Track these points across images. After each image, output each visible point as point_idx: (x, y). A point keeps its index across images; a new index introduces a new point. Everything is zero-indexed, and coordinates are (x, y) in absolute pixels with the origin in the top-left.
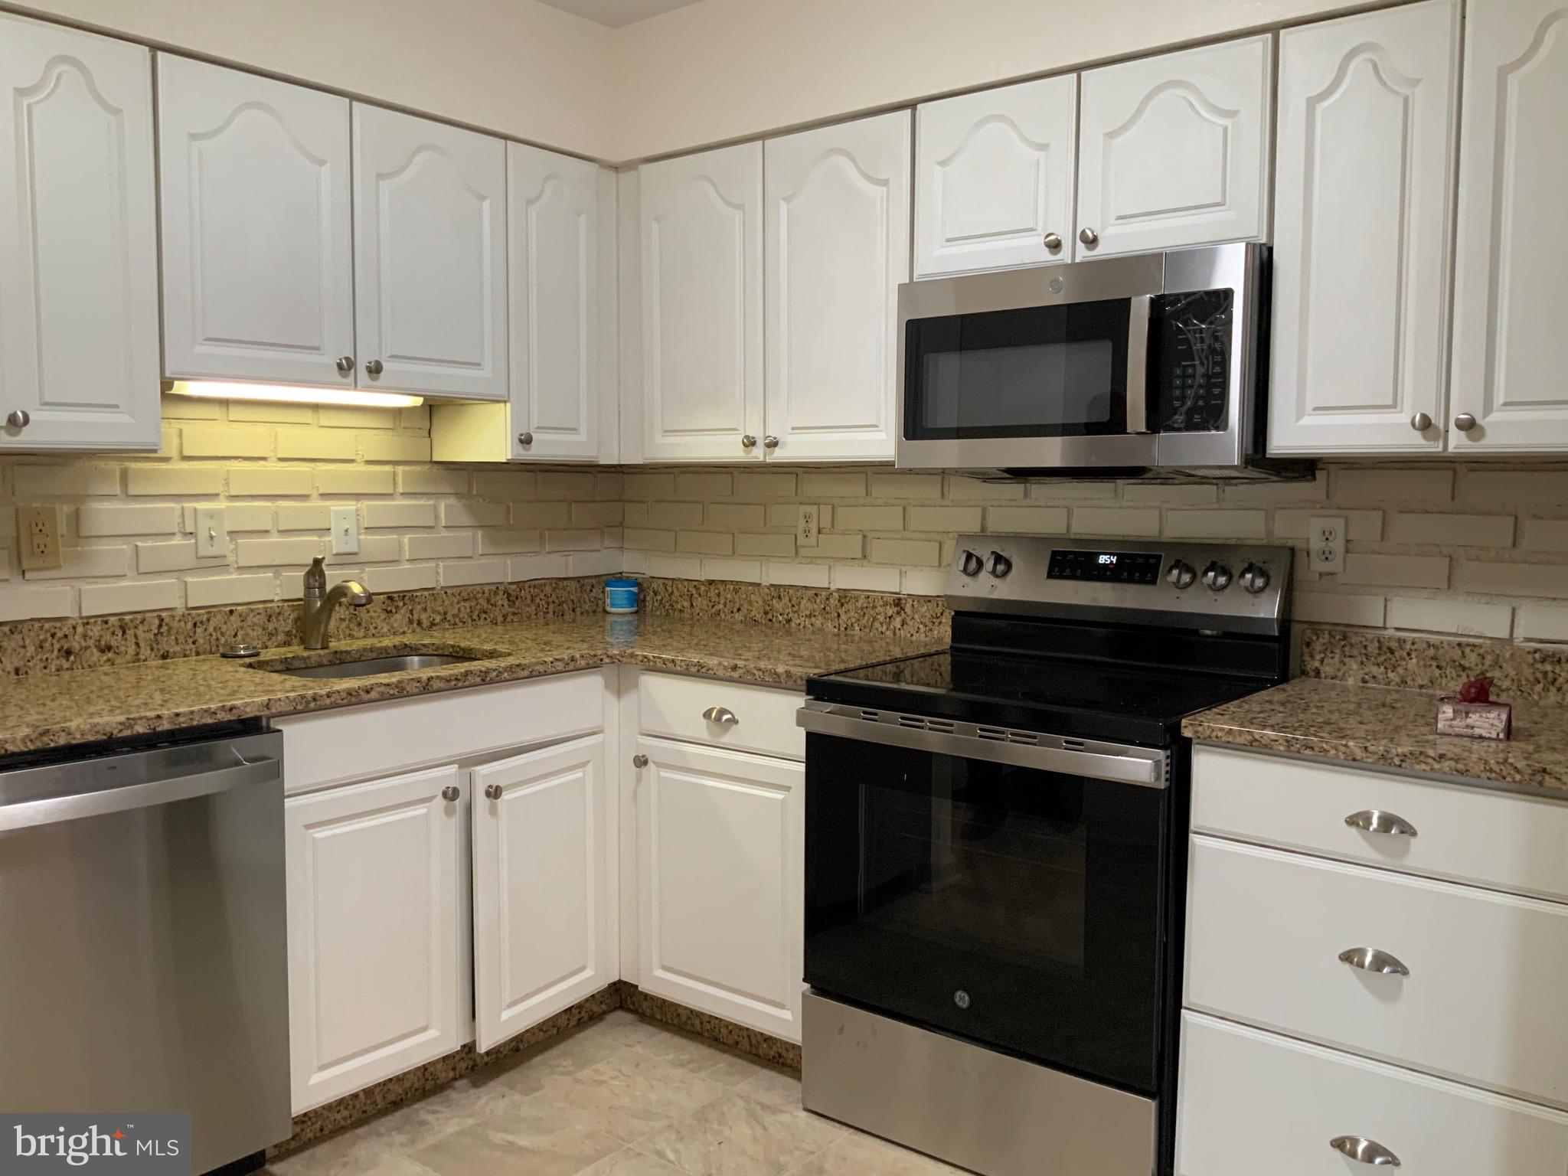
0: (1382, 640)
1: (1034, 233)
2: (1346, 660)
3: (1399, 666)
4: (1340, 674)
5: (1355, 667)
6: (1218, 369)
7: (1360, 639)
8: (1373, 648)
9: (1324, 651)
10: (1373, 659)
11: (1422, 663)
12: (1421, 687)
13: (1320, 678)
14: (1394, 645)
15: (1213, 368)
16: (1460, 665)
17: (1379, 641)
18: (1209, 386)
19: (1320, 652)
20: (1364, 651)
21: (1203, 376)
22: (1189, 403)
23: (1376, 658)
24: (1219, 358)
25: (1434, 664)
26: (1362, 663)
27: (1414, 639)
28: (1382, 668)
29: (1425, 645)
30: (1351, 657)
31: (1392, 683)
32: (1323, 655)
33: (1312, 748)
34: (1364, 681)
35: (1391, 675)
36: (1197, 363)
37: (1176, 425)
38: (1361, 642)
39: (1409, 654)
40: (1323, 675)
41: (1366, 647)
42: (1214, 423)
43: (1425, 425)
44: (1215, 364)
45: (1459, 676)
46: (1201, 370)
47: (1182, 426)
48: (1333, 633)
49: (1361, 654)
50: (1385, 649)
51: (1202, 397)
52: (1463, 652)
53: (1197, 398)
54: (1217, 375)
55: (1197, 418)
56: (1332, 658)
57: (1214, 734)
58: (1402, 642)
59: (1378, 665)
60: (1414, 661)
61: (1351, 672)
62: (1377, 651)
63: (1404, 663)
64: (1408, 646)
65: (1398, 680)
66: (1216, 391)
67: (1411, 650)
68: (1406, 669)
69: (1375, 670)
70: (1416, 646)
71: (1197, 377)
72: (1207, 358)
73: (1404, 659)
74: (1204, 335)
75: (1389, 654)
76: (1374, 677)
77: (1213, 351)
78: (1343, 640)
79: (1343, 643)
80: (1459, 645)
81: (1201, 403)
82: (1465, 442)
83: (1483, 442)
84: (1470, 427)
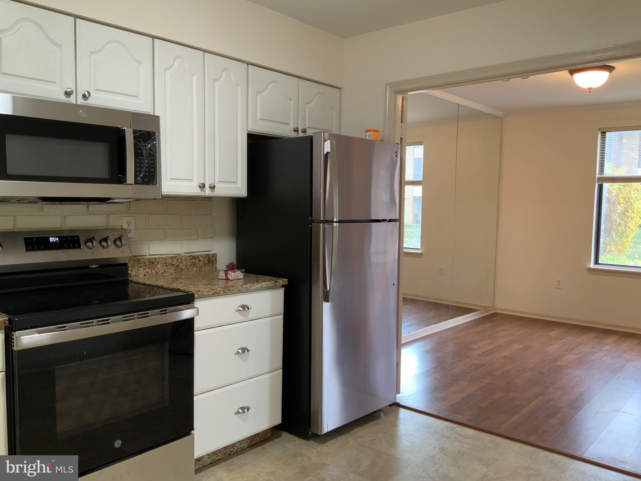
0: (150, 259)
1: (55, 84)
2: (139, 269)
3: (155, 267)
4: (137, 274)
5: (142, 270)
6: (152, 162)
7: (143, 260)
8: (147, 263)
9: (132, 267)
10: (147, 267)
11: (162, 265)
12: (162, 273)
13: (131, 277)
14: (153, 260)
15: (151, 161)
16: (172, 264)
17: (149, 260)
18: (149, 167)
19: (131, 267)
20: (144, 264)
21: (147, 163)
22: (143, 174)
23: (148, 266)
24: (152, 157)
25: (165, 265)
26: (144, 269)
27: (159, 257)
28: (150, 269)
29: (162, 259)
30: (141, 267)
31: (153, 274)
32: (131, 268)
34: (145, 275)
35: (153, 271)
36: (145, 158)
37: (138, 182)
38: (143, 261)
39: (158, 263)
40: (132, 276)
41: (145, 263)
42: (152, 182)
43: (202, 186)
44: (151, 160)
45: (172, 267)
46: (146, 161)
47: (141, 182)
48: (134, 260)
49: (144, 266)
50: (151, 262)
51: (147, 172)
52: (173, 260)
53: (146, 172)
54: (151, 164)
55: (146, 180)
56: (135, 269)
57: (204, 293)
58: (156, 259)
59: (149, 268)
60: (160, 265)
61: (141, 273)
62: (148, 264)
63: (157, 266)
64: (157, 260)
65: (155, 272)
66: (152, 170)
67: (158, 261)
68: (157, 268)
69: (149, 271)
70: (160, 260)
71: (145, 164)
72: (148, 157)
73: (156, 265)
74: (147, 148)
75: (152, 264)
76: (148, 273)
77: (150, 155)
78: (138, 261)
79: (138, 263)
80: (171, 257)
81: (147, 174)
82: (210, 192)
83: (214, 193)
84: (212, 188)
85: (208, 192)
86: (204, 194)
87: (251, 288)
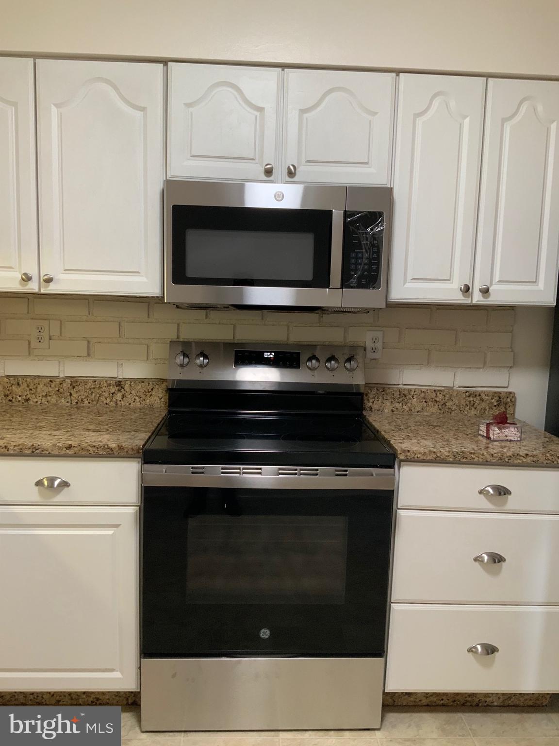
0: (401, 390)
2: (384, 401)
3: (408, 402)
4: (381, 408)
5: (388, 404)
6: (375, 255)
7: (391, 391)
8: (397, 395)
9: (374, 398)
10: (396, 400)
11: (418, 401)
12: (418, 412)
13: (372, 411)
14: (406, 392)
15: (373, 254)
16: (435, 400)
17: (399, 391)
18: (370, 264)
19: (372, 398)
20: (393, 396)
21: (367, 258)
22: (359, 273)
23: (398, 400)
24: (376, 249)
25: (424, 400)
26: (392, 402)
27: (416, 389)
28: (401, 404)
29: (420, 392)
30: (386, 399)
31: (405, 411)
32: (373, 400)
33: (466, 458)
34: (393, 411)
35: (405, 407)
36: (364, 251)
37: (351, 285)
38: (391, 392)
39: (413, 397)
40: (373, 410)
41: (393, 394)
42: (373, 285)
43: (467, 290)
44: (374, 253)
45: (434, 405)
46: (366, 255)
47: (355, 285)
48: (378, 389)
49: (391, 398)
50: (402, 395)
51: (366, 270)
52: (436, 394)
53: (364, 270)
54: (374, 259)
55: (364, 281)
56: (378, 401)
58: (410, 390)
59: (399, 403)
60: (415, 400)
61: (387, 407)
62: (399, 396)
63: (411, 401)
64: (412, 393)
65: (407, 409)
66: (374, 267)
67: (414, 394)
68: (412, 404)
69: (397, 405)
70: (416, 393)
71: (364, 259)
72: (369, 249)
73: (410, 399)
74: (368, 236)
75: (404, 397)
76: (397, 409)
77: (373, 246)
78: (383, 392)
79: (383, 393)
80: (435, 391)
81: (366, 273)
82: (482, 298)
83: (490, 299)
84: (485, 291)
85: (477, 298)
86: (470, 302)
87: (510, 461)
